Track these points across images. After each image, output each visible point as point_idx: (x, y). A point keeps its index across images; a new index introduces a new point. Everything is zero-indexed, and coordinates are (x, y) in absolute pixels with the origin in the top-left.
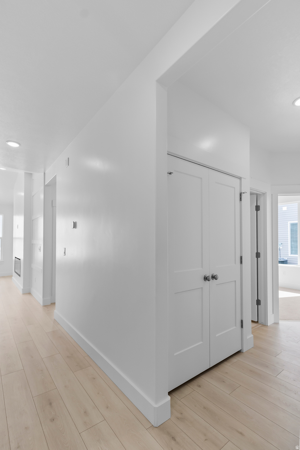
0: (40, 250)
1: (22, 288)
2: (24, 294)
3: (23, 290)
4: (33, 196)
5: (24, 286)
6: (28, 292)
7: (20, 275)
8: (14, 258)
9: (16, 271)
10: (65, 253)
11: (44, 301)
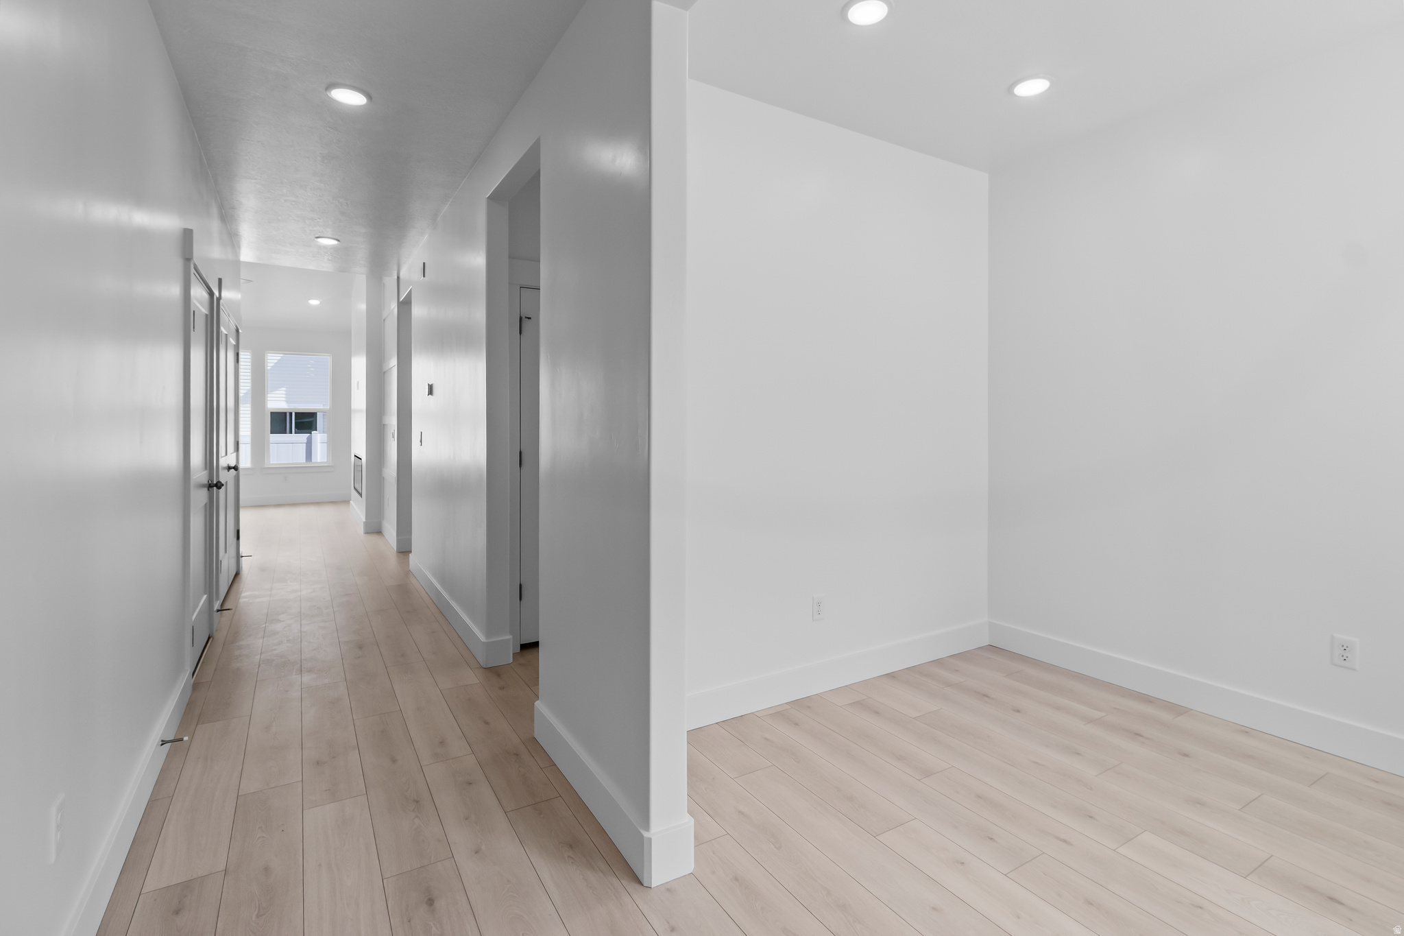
0: (393, 437)
1: (364, 519)
2: (367, 532)
3: (366, 524)
4: (384, 320)
5: (367, 517)
6: (375, 529)
7: (361, 495)
8: (353, 457)
9: (357, 486)
10: (421, 442)
11: (398, 541)
